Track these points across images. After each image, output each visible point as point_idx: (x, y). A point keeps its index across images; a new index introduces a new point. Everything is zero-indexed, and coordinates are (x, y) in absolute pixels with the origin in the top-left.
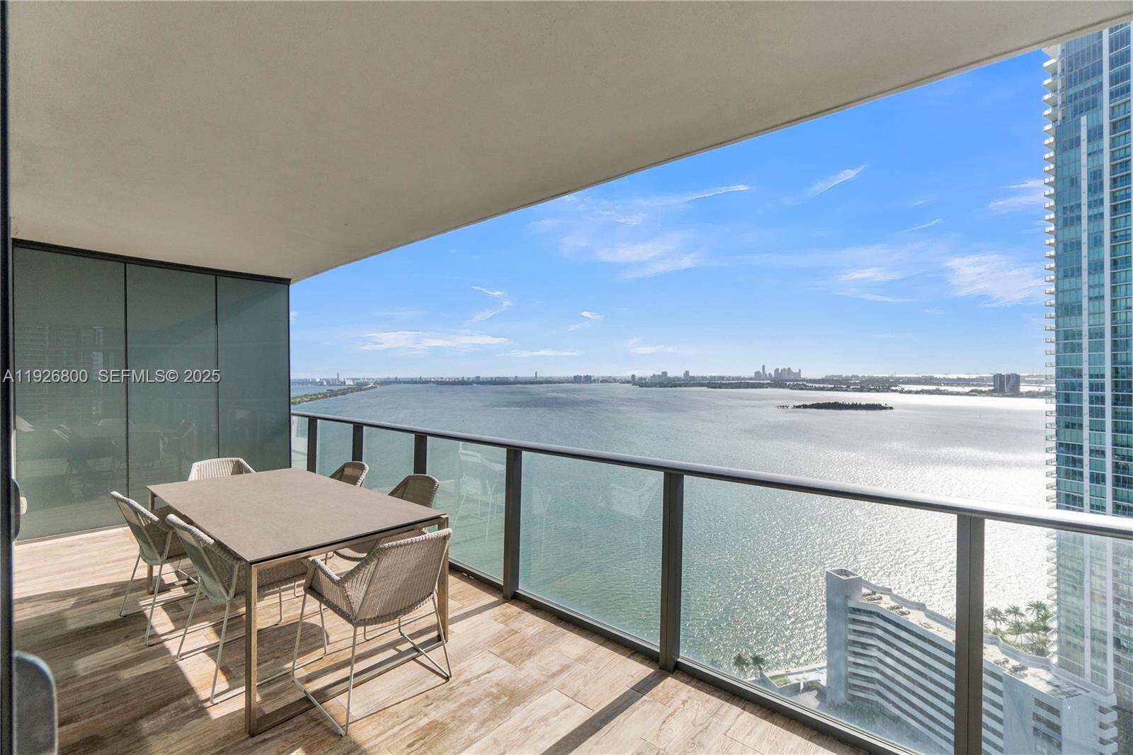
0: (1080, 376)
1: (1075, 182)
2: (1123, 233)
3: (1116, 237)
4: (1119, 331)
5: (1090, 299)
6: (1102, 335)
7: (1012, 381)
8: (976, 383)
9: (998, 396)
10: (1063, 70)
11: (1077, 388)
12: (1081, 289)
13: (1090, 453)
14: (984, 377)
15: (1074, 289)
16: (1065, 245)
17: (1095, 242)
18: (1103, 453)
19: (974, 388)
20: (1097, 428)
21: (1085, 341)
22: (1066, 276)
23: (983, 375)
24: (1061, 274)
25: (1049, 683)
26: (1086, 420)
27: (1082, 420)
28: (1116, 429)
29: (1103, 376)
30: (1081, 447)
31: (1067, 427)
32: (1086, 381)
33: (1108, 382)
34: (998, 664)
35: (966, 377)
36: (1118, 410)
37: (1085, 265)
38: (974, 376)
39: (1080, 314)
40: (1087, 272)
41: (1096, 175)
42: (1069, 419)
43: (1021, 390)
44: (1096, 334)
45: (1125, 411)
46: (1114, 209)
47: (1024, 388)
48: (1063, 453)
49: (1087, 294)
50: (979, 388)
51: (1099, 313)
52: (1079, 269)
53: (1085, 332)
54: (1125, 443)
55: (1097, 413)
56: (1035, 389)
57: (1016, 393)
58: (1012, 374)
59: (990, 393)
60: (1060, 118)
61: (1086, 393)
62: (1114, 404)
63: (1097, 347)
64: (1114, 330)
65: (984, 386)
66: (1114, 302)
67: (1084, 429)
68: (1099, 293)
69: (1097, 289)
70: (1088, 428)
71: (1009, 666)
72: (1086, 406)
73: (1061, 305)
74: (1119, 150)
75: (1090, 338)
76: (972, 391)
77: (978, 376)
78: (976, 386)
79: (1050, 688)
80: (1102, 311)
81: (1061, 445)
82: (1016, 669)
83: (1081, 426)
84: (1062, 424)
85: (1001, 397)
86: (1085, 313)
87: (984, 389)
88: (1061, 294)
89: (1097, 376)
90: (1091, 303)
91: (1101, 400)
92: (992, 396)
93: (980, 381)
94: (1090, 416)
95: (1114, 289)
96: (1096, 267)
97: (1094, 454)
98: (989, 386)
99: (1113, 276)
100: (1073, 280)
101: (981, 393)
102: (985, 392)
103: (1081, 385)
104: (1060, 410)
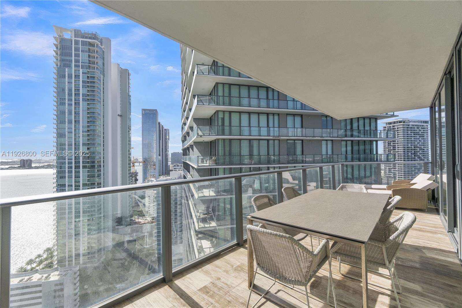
0: (65, 159)
1: (64, 90)
2: (77, 112)
3: (76, 113)
4: (76, 144)
5: (68, 132)
6: (72, 145)
7: (28, 162)
8: (11, 164)
9: (22, 169)
10: (60, 48)
11: (64, 164)
12: (65, 128)
13: (68, 186)
14: (15, 161)
15: (63, 128)
16: (60, 112)
17: (70, 113)
18: (72, 186)
19: (11, 166)
20: (70, 177)
21: (67, 147)
22: (61, 123)
23: (14, 160)
24: (59, 122)
25: (58, 275)
26: (67, 175)
27: (65, 175)
28: (75, 177)
29: (72, 159)
30: (65, 185)
31: (61, 178)
32: (67, 161)
33: (73, 161)
34: (39, 280)
35: (6, 161)
36: (76, 171)
37: (67, 121)
38: (10, 161)
39: (65, 137)
40: (67, 123)
41: (70, 90)
42: (61, 175)
43: (32, 166)
44: (70, 145)
45: (78, 170)
46: (75, 103)
47: (33, 165)
48: (59, 188)
49: (67, 130)
50: (13, 166)
51: (71, 138)
52: (65, 121)
53: (67, 144)
54: (78, 181)
55: (70, 172)
56: (37, 165)
57: (30, 167)
58: (29, 159)
59: (19, 168)
60: (59, 65)
61: (67, 165)
62: (75, 169)
63: (70, 149)
64: (75, 143)
65: (15, 165)
66: (75, 134)
67: (66, 178)
68: (71, 131)
69: (70, 129)
70: (67, 178)
71: (44, 278)
72: (67, 170)
73: (59, 133)
74: (77, 85)
75: (68, 146)
76: (10, 167)
77: (12, 160)
78: (11, 165)
79: (59, 276)
80: (72, 137)
81: (59, 185)
82: (46, 277)
83: (65, 177)
84: (59, 177)
85: (24, 169)
86: (67, 137)
87: (15, 166)
88: (59, 129)
89: (70, 159)
90: (69, 134)
91: (71, 167)
92: (20, 169)
93: (14, 163)
94: (68, 173)
95: (75, 130)
96: (70, 122)
97: (69, 187)
98: (18, 165)
99: (75, 125)
100: (63, 125)
101: (14, 168)
102: (16, 167)
103: (65, 162)
104: (58, 172)
